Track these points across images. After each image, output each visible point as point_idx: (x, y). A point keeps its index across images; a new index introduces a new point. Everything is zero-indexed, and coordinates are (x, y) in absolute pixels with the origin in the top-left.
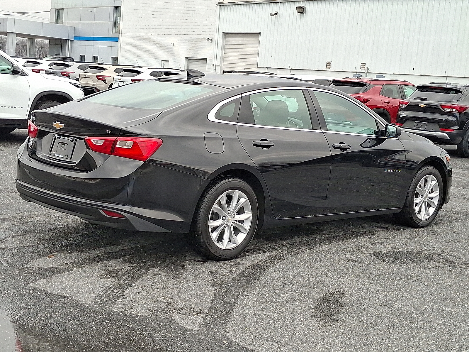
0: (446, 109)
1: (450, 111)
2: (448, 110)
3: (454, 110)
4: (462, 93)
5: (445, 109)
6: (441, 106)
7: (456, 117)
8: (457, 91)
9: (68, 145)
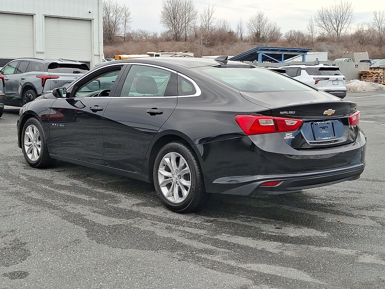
9: (328, 128)
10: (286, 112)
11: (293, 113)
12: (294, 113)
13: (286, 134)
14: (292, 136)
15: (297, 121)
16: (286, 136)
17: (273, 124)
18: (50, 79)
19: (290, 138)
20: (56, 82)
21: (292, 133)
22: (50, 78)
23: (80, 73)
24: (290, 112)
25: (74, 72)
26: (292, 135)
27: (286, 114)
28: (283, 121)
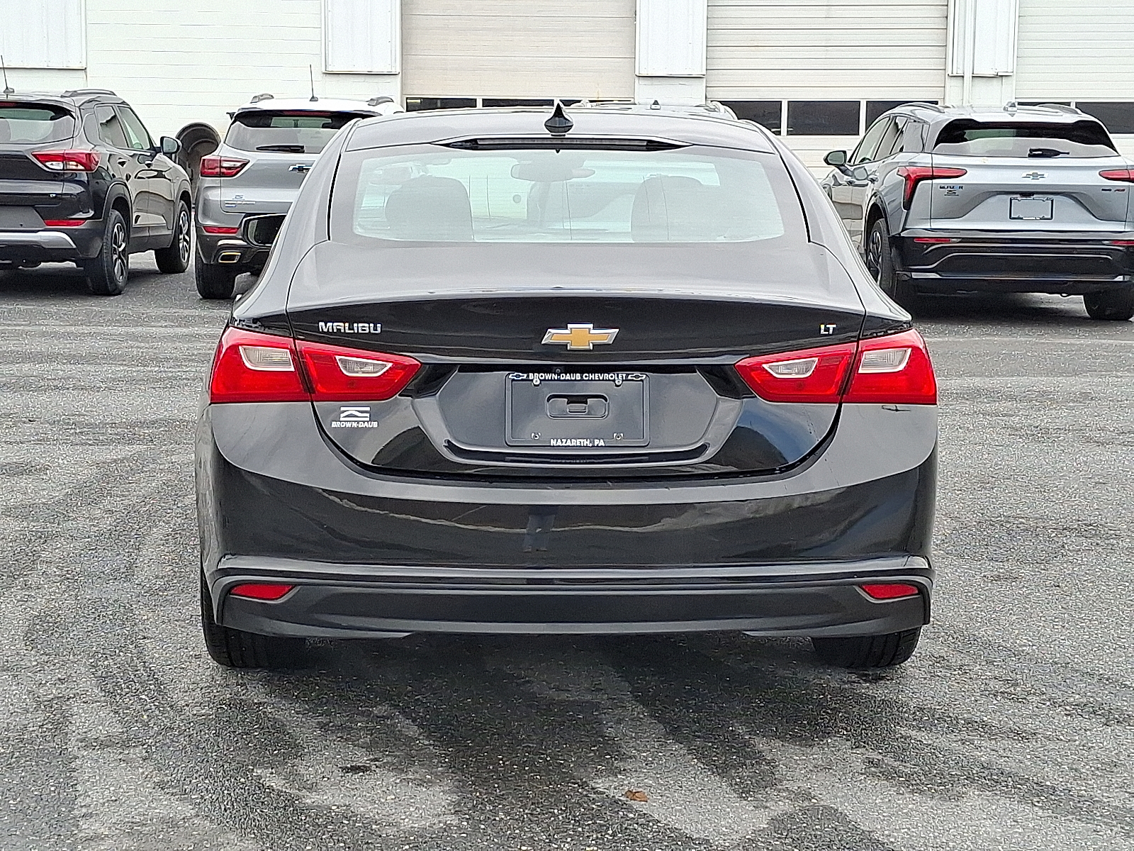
0: (50, 163)
1: (63, 169)
2: (58, 166)
3: (72, 165)
4: (72, 116)
5: (47, 164)
6: (35, 156)
7: (80, 183)
8: (58, 111)
9: (606, 400)
10: (342, 324)
11: (372, 331)
12: (375, 329)
13: (342, 409)
14: (368, 419)
15: (390, 365)
16: (342, 415)
17: (292, 369)
18: (930, 181)
19: (355, 425)
20: (952, 190)
21: (368, 409)
22: (933, 177)
23: (1061, 155)
24: (360, 327)
25: (1032, 155)
26: (368, 415)
27: (342, 331)
28: (330, 357)
